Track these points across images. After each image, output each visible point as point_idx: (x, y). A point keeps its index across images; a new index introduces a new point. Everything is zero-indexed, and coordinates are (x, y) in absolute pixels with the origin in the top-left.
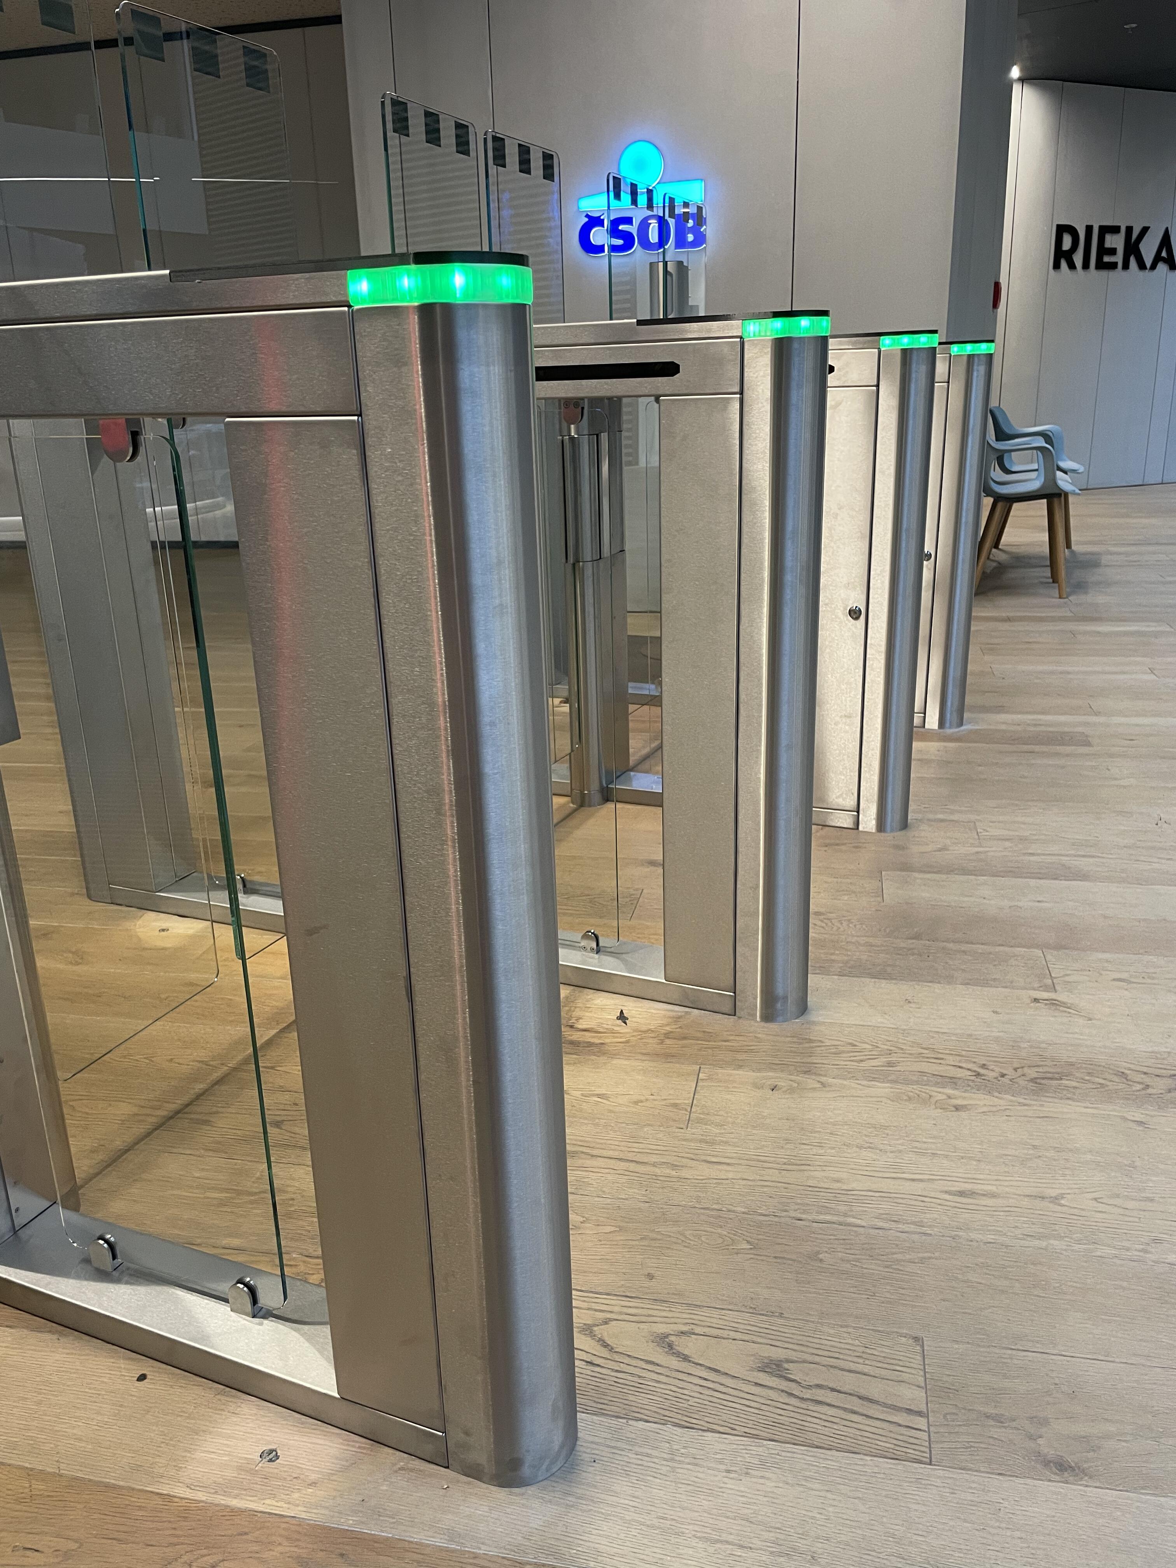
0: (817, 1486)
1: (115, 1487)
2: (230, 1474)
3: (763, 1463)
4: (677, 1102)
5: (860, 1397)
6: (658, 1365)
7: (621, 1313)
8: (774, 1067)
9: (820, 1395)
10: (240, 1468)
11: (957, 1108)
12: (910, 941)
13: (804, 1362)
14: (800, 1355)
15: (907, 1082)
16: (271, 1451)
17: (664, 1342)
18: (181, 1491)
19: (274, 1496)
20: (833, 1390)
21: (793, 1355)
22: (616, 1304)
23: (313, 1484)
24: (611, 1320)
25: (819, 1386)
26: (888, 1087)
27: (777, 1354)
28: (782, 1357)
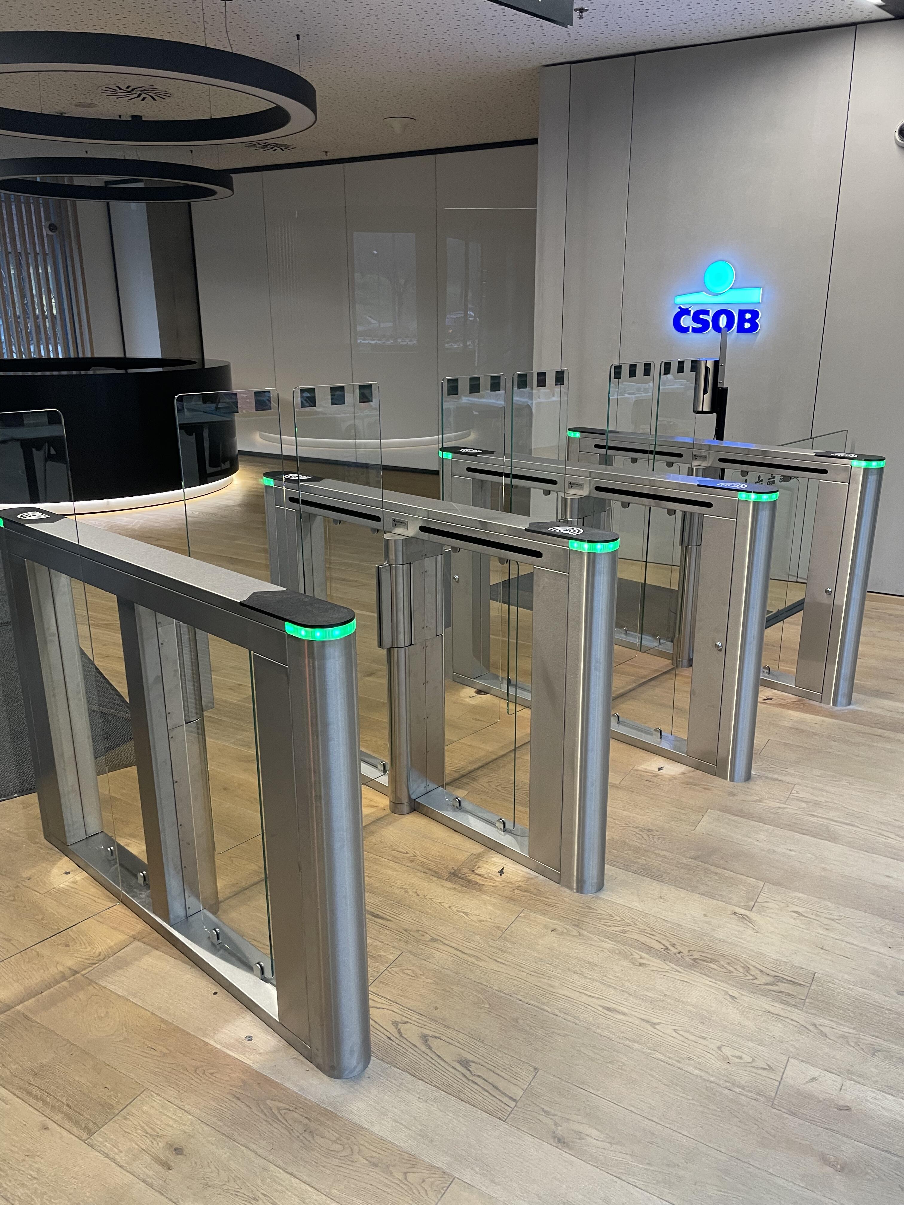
0: (451, 1115)
1: (190, 1034)
2: (232, 1041)
3: (435, 1099)
4: (501, 926)
5: (493, 1086)
6: (417, 1047)
7: (414, 1021)
8: (561, 918)
9: (477, 1080)
10: (237, 1040)
11: (641, 965)
12: (690, 860)
13: (479, 1064)
14: (480, 1061)
15: (625, 944)
16: (250, 1037)
17: (425, 1039)
18: (212, 1042)
19: (244, 1054)
20: (484, 1079)
21: (476, 1060)
22: (415, 1016)
23: (260, 1054)
24: (408, 1022)
25: (479, 1076)
26: (613, 944)
27: (470, 1057)
28: (471, 1059)
